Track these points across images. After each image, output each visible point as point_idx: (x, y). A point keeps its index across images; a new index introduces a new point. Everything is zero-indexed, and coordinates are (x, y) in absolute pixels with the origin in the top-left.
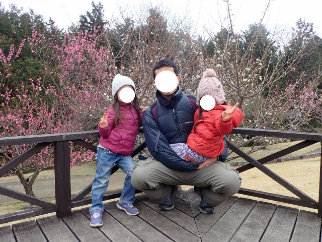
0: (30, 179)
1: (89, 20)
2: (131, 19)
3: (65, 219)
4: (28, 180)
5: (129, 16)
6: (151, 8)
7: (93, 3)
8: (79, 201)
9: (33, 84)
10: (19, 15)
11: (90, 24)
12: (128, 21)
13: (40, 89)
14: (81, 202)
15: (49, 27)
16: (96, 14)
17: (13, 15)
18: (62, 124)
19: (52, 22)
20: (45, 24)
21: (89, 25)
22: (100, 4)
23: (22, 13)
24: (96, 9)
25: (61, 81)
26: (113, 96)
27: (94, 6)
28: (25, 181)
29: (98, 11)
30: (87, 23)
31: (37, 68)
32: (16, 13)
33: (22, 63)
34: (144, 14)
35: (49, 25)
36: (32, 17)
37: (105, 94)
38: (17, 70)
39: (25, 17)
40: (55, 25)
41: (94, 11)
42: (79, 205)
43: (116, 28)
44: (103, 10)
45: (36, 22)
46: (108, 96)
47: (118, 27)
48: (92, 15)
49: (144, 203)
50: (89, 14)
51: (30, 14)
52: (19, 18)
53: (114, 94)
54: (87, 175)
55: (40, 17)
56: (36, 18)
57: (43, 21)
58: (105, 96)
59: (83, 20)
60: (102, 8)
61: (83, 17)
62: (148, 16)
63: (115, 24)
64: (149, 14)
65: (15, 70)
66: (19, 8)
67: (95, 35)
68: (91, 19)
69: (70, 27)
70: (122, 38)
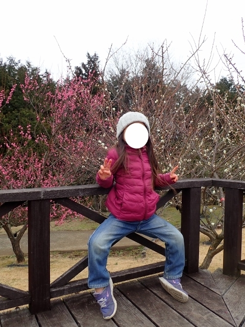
0: (18, 234)
1: (84, 72)
2: (127, 70)
3: (39, 316)
4: (15, 235)
5: (125, 67)
6: (147, 58)
7: (88, 54)
8: (62, 288)
9: (22, 132)
10: (16, 68)
11: (85, 75)
12: (123, 72)
13: (30, 137)
14: (64, 290)
15: (45, 79)
16: (91, 66)
17: (11, 68)
18: (54, 175)
19: (48, 74)
20: (41, 77)
21: (84, 77)
22: (95, 55)
23: (19, 65)
24: (91, 60)
25: (53, 130)
26: (117, 136)
27: (89, 57)
28: (12, 236)
29: (93, 62)
30: (82, 74)
31: (32, 119)
32: (13, 66)
33: (17, 114)
34: (139, 64)
35: (45, 77)
36: (29, 70)
37: (100, 141)
38: (13, 121)
39: (23, 70)
40: (51, 77)
41: (89, 63)
42: (61, 293)
43: (110, 80)
44: (98, 61)
45: (32, 74)
46: (103, 144)
47: (113, 78)
48: (87, 66)
49: (155, 292)
50: (84, 65)
51: (27, 67)
52: (16, 71)
53: (118, 132)
54: (78, 230)
55: (36, 69)
56: (33, 71)
57: (39, 74)
58: (100, 143)
59: (78, 72)
60: (97, 59)
61: (78, 68)
62: (144, 67)
63: (109, 76)
64: (145, 65)
65: (11, 121)
66: (16, 61)
67: (89, 80)
68: (86, 71)
69: (65, 79)
70: (116, 89)
